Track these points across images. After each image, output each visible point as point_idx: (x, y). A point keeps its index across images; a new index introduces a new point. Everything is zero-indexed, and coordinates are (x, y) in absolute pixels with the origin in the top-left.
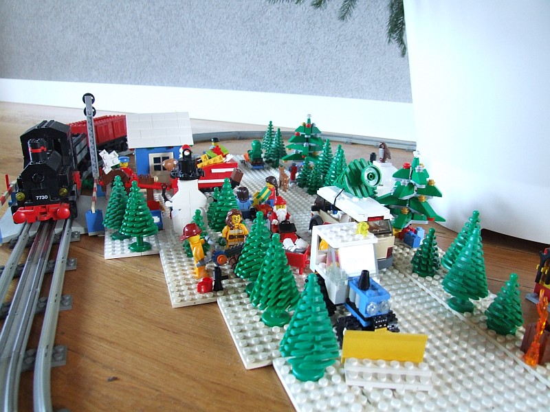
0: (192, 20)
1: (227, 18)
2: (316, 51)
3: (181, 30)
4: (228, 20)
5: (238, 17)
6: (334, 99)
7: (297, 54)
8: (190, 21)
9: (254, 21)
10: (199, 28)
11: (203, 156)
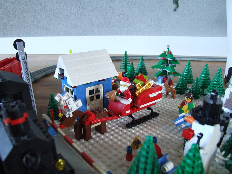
11: (137, 85)
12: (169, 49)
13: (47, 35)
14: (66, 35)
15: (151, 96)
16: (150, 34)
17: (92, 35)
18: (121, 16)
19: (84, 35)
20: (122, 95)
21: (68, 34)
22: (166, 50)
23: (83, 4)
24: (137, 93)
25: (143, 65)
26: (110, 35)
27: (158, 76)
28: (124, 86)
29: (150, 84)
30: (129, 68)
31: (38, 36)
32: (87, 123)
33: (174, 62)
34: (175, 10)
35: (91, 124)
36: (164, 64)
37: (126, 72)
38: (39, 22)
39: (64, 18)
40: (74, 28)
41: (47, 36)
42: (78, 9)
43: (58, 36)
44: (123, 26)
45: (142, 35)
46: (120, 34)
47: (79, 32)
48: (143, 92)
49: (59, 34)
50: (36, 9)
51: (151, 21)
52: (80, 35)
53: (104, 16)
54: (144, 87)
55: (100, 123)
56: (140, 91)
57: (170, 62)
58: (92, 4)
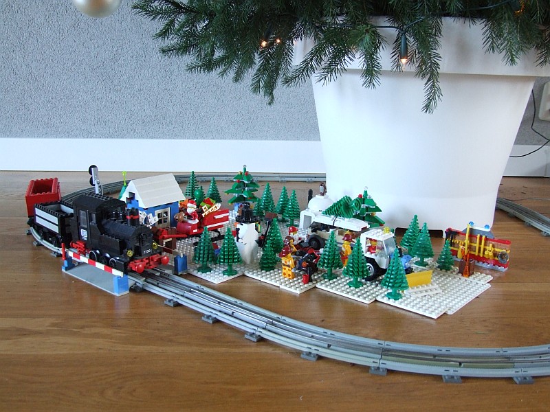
0: (28, 65)
1: (73, 65)
2: (175, 98)
3: (13, 76)
4: (74, 67)
5: (87, 64)
6: (195, 141)
7: (154, 101)
8: (24, 67)
9: (105, 68)
10: (37, 74)
11: (203, 208)
12: (245, 169)
13: (46, 135)
14: (84, 137)
15: (217, 217)
16: (236, 136)
17: (131, 137)
18: (184, 106)
19: (118, 137)
20: (190, 216)
21: (88, 134)
22: (242, 171)
23: (116, 83)
24: (203, 215)
25: (215, 189)
26: (166, 138)
27: (232, 203)
28: (191, 209)
29: (216, 207)
30: (197, 193)
31: (28, 136)
32: (161, 237)
33: (251, 185)
34: (270, 104)
35: (164, 238)
36: (240, 187)
37: (194, 198)
38: (29, 112)
39: (81, 106)
40: (99, 123)
41: (45, 137)
42: (108, 91)
43: (68, 137)
44: (187, 122)
45: (221, 138)
46: (183, 137)
47: (108, 132)
48: (209, 214)
49: (69, 134)
50: (26, 87)
51: (236, 115)
52: (111, 137)
53: (155, 106)
54: (210, 210)
55: (171, 239)
56: (207, 213)
57: (248, 185)
58: (133, 83)
